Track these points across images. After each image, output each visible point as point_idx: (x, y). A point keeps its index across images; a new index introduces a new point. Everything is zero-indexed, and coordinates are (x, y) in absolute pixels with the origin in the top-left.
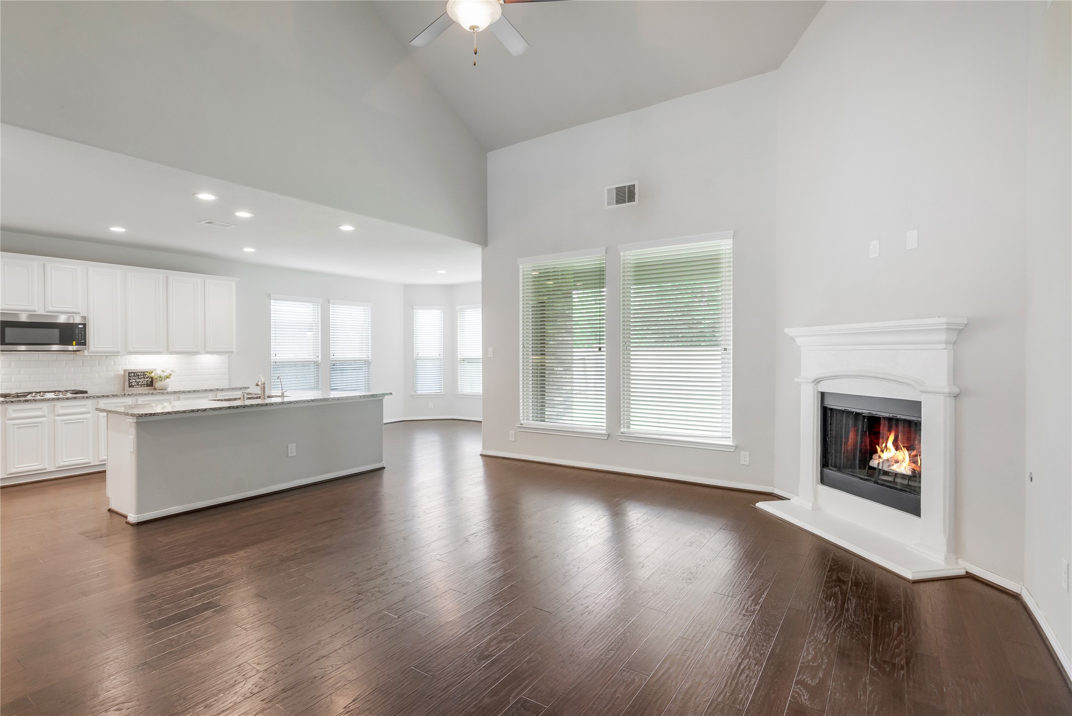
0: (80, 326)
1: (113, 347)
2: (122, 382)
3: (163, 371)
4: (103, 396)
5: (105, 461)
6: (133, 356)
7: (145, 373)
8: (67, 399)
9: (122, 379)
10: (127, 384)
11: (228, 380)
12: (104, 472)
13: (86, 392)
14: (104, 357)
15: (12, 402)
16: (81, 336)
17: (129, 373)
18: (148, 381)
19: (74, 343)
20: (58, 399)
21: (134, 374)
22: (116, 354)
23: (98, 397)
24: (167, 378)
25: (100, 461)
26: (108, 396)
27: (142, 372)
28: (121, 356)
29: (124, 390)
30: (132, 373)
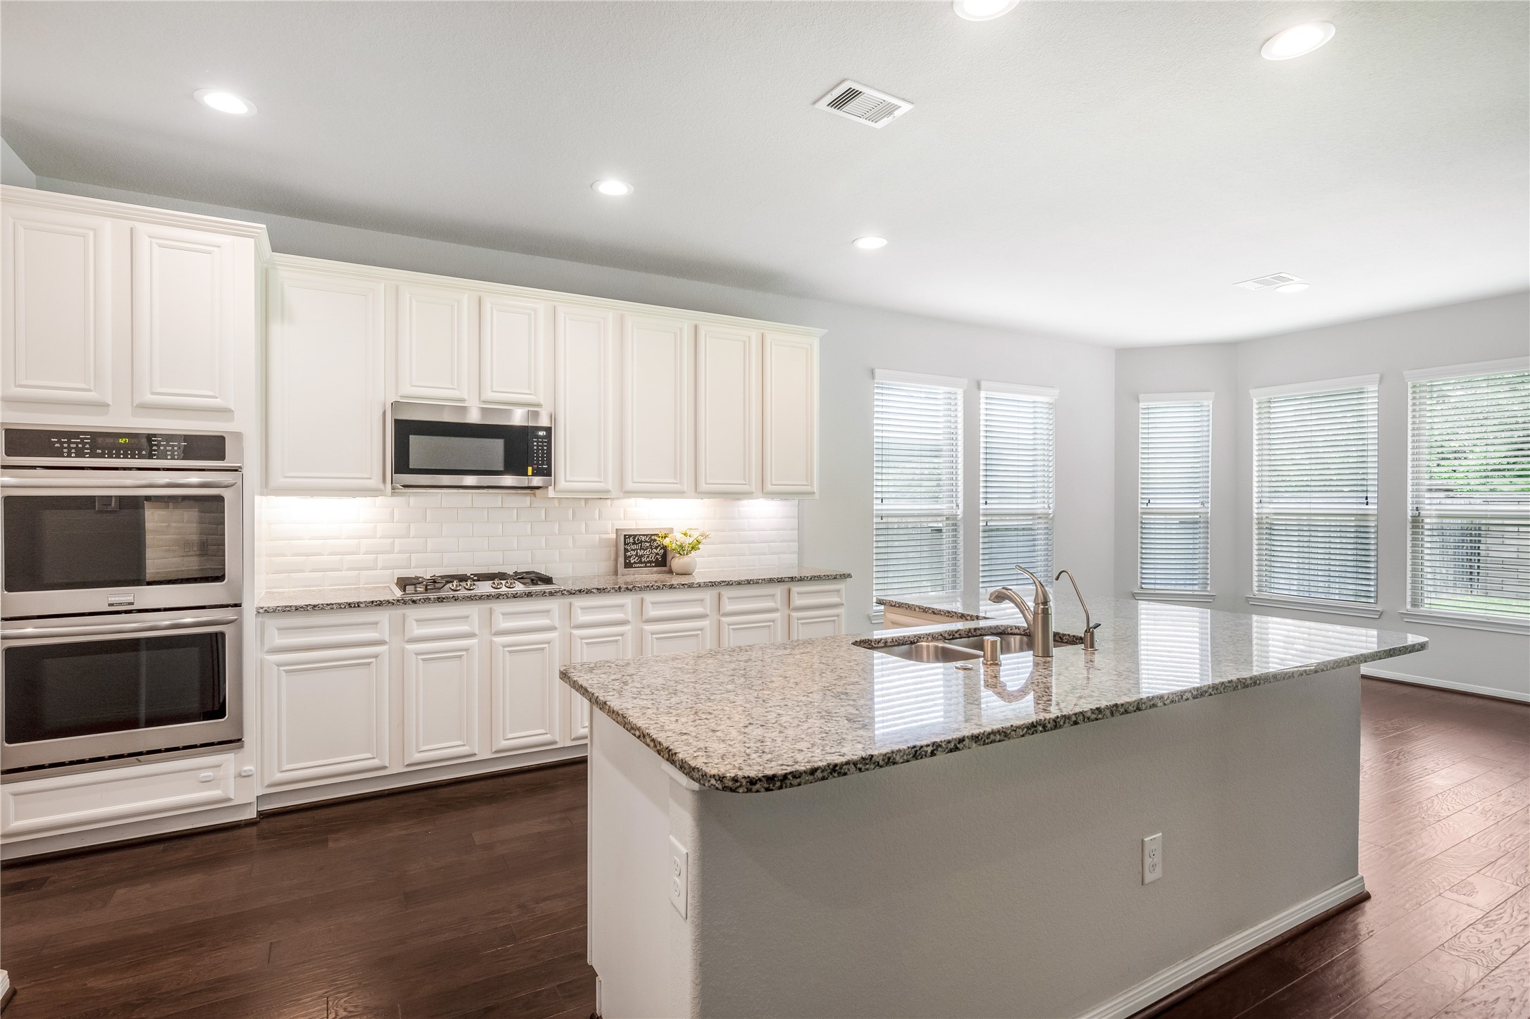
0: (541, 433)
1: (598, 479)
2: (613, 557)
3: (685, 534)
4: (580, 591)
5: (586, 737)
6: (632, 501)
7: (653, 537)
8: (515, 596)
9: (613, 549)
10: (621, 560)
11: (797, 555)
12: (583, 761)
13: (548, 581)
14: (583, 503)
15: (414, 602)
16: (543, 453)
17: (625, 536)
18: (657, 554)
19: (530, 469)
20: (498, 596)
21: (634, 538)
22: (601, 496)
23: (571, 593)
24: (693, 548)
25: (575, 739)
26: (589, 592)
27: (647, 535)
28: (612, 499)
29: (616, 573)
30: (630, 536)
